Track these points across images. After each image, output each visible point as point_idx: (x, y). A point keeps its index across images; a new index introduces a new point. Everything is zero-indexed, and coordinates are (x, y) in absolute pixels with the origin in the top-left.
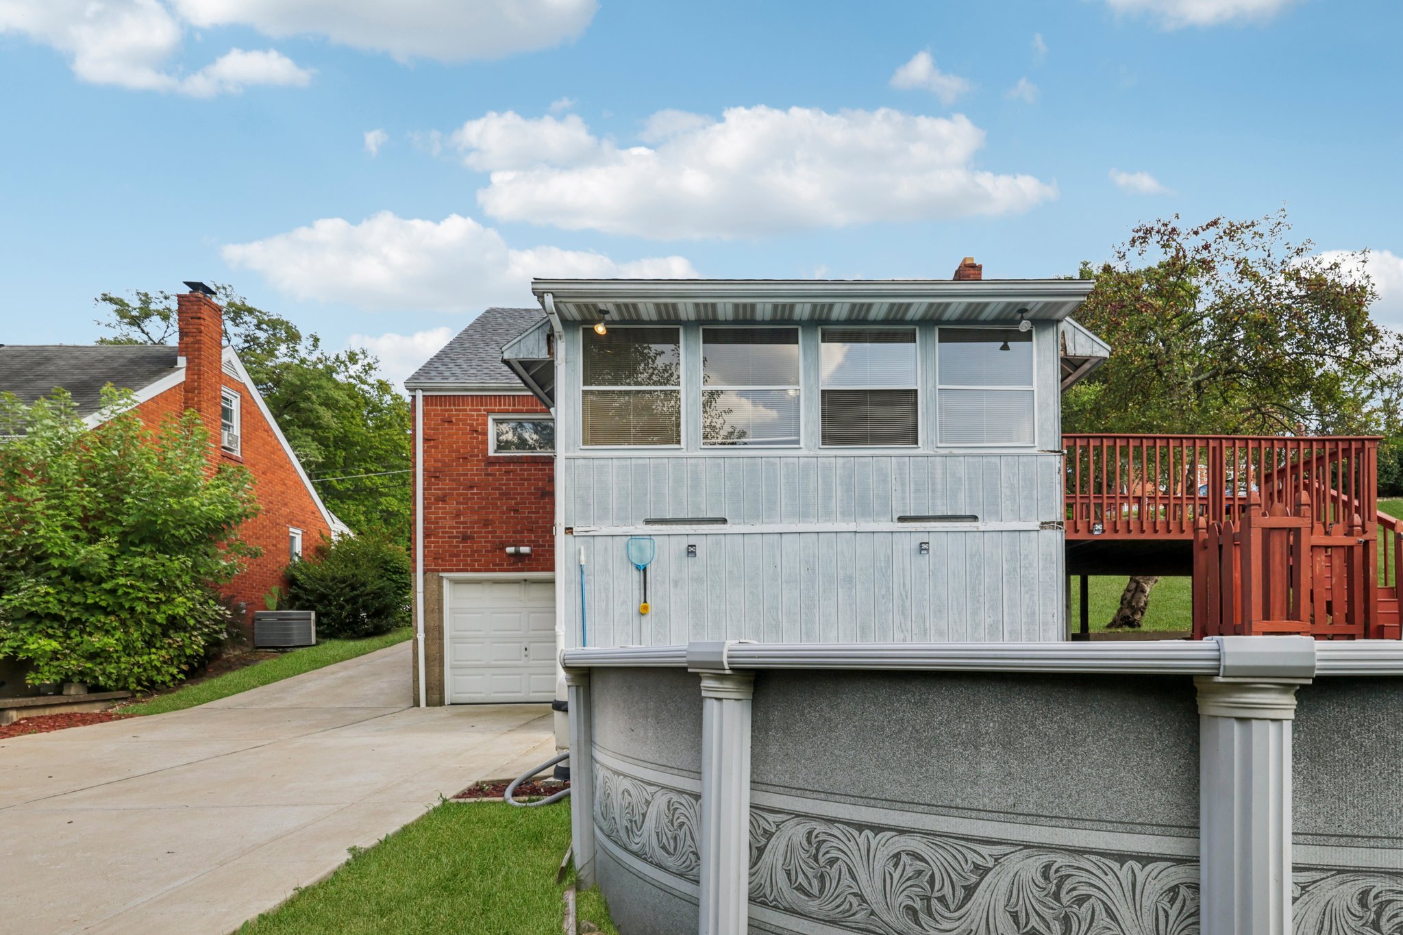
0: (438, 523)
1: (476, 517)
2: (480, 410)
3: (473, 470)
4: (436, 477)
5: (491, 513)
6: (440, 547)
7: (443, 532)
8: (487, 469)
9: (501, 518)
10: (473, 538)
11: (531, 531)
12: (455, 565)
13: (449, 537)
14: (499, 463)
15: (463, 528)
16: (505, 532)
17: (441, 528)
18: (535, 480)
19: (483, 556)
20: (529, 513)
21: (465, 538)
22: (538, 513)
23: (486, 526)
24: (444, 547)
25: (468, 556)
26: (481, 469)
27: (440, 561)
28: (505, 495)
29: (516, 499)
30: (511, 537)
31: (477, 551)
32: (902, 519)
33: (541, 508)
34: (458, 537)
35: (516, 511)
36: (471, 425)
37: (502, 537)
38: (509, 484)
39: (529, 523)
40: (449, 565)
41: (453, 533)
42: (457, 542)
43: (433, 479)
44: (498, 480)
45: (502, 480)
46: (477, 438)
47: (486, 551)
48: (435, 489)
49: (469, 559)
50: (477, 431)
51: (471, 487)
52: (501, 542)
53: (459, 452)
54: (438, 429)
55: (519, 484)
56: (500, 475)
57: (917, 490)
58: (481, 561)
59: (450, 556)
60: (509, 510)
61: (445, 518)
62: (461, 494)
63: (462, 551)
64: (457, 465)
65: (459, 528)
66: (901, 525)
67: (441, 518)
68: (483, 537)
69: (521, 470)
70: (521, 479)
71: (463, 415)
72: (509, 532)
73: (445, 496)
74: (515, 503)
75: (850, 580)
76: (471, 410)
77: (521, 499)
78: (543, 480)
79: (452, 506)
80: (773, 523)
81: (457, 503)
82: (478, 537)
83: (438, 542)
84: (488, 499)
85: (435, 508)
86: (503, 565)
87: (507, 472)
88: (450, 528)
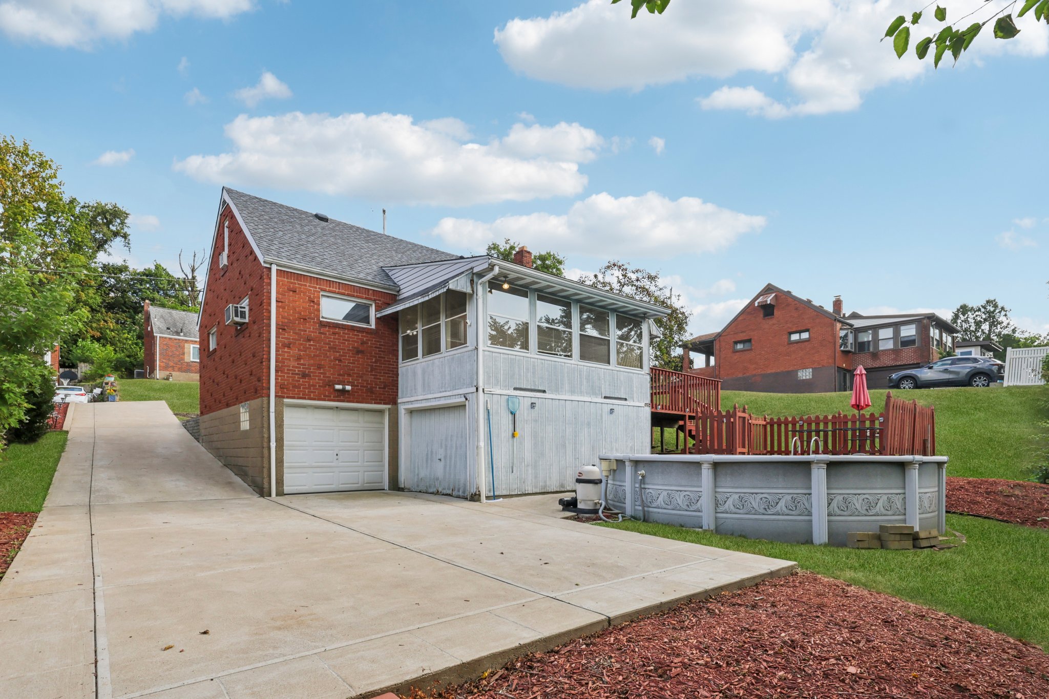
0: (284, 363)
1: (312, 362)
2: (316, 288)
3: (311, 329)
4: (284, 329)
5: (323, 360)
6: (286, 380)
7: (288, 370)
8: (320, 329)
9: (330, 364)
10: (310, 376)
11: (349, 375)
12: (297, 394)
13: (292, 374)
14: (330, 326)
15: (303, 368)
16: (332, 374)
17: (285, 366)
18: (352, 341)
19: (317, 389)
20: (348, 363)
21: (304, 376)
22: (354, 363)
23: (319, 368)
24: (289, 380)
25: (306, 388)
26: (316, 329)
27: (285, 390)
28: (333, 349)
29: (340, 352)
30: (336, 378)
31: (313, 386)
32: (605, 397)
33: (356, 360)
34: (299, 374)
35: (340, 361)
36: (310, 297)
37: (330, 377)
38: (335, 342)
39: (348, 369)
40: (292, 394)
41: (295, 371)
42: (298, 378)
43: (281, 330)
44: (328, 338)
45: (331, 338)
46: (314, 307)
47: (319, 386)
48: (282, 338)
49: (307, 391)
50: (313, 302)
51: (309, 340)
52: (330, 381)
53: (300, 314)
54: (285, 295)
55: (342, 343)
56: (329, 334)
57: (609, 385)
58: (315, 392)
59: (293, 387)
60: (336, 359)
61: (290, 360)
62: (301, 344)
63: (302, 385)
64: (299, 323)
65: (300, 368)
66: (605, 400)
67: (286, 359)
68: (317, 376)
69: (343, 333)
70: (343, 340)
71: (304, 288)
72: (335, 375)
73: (290, 344)
74: (339, 355)
75: (589, 424)
76: (309, 286)
77: (343, 352)
78: (357, 342)
79: (294, 351)
80: (562, 394)
81: (299, 350)
82: (313, 376)
83: (284, 376)
84: (320, 350)
85: (282, 352)
86: (331, 397)
87: (334, 333)
88: (293, 367)
